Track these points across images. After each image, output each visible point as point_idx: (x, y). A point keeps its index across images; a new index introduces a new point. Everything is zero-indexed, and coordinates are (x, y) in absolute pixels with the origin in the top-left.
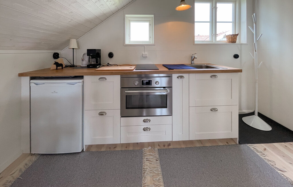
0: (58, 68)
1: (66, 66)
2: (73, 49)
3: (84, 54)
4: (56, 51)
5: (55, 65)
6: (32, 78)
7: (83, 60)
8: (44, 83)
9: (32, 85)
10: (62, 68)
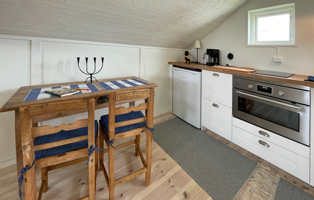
0: (187, 62)
1: (193, 62)
2: (197, 48)
3: (205, 54)
4: (187, 50)
5: (185, 60)
6: (174, 66)
7: (204, 58)
8: (179, 70)
9: (174, 70)
10: (190, 63)
